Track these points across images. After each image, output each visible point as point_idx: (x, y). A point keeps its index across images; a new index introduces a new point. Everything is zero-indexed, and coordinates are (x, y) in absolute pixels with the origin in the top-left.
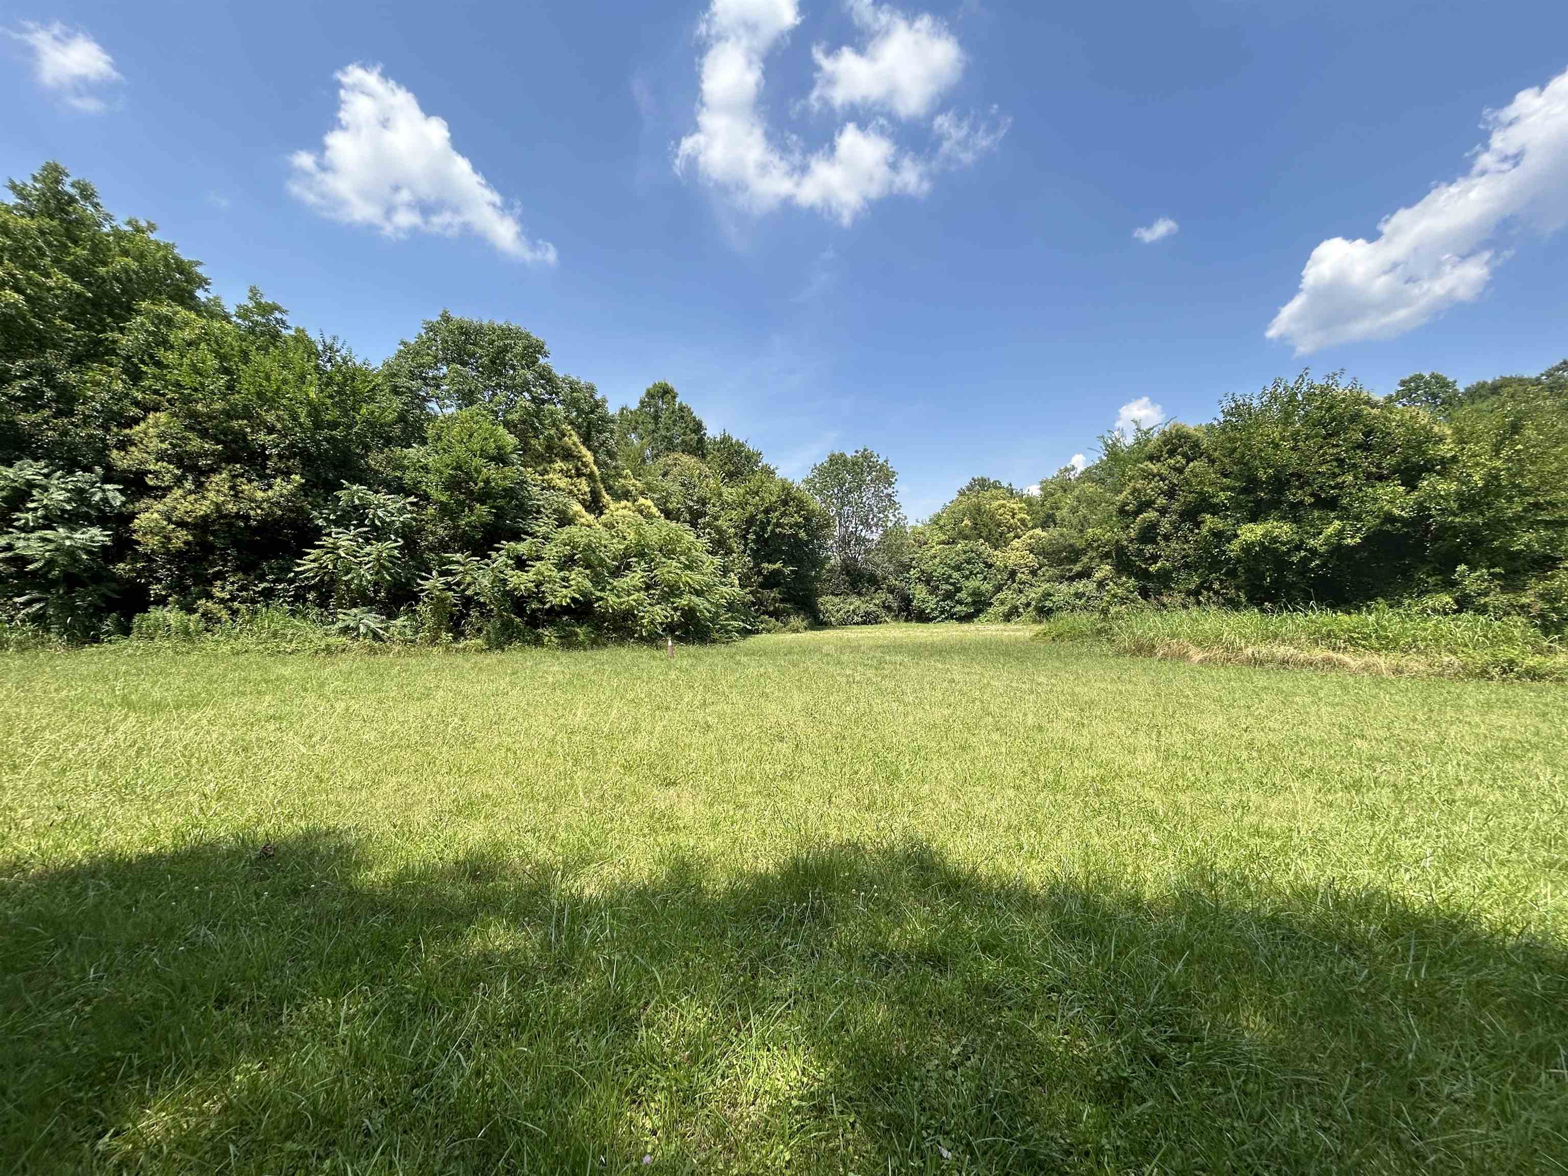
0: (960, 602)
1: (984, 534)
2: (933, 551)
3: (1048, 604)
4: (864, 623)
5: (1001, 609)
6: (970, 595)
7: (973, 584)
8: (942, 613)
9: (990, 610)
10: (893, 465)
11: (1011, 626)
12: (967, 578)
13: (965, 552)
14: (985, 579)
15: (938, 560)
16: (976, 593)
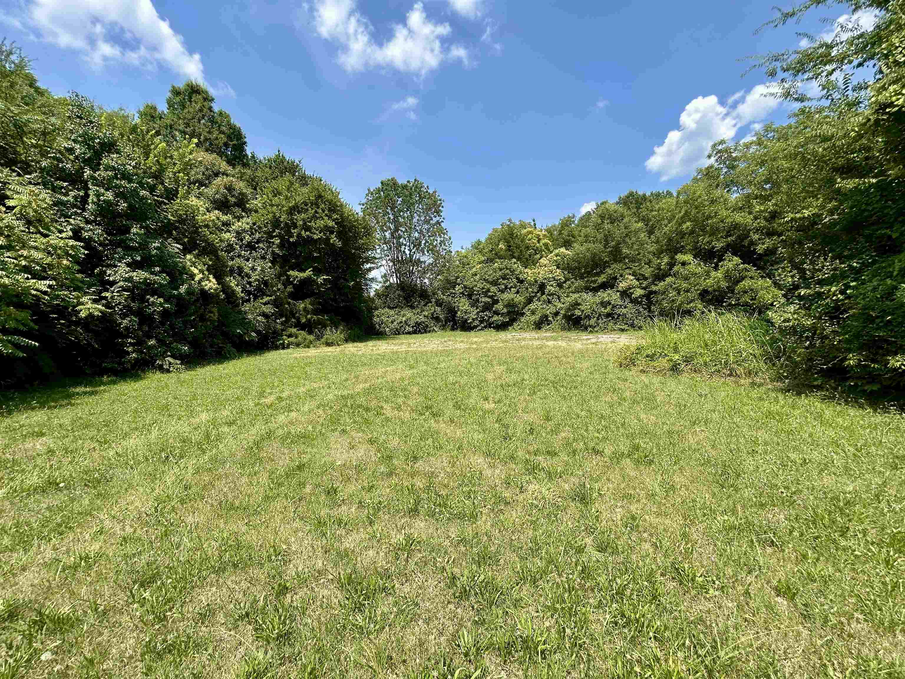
0: (497, 313)
1: (516, 255)
2: (474, 270)
3: (578, 313)
4: (415, 332)
5: (533, 318)
6: (506, 306)
7: (507, 296)
8: (481, 322)
9: (523, 319)
10: (441, 195)
11: (543, 334)
12: (502, 291)
13: (501, 270)
14: (518, 292)
15: (478, 277)
16: (510, 305)
